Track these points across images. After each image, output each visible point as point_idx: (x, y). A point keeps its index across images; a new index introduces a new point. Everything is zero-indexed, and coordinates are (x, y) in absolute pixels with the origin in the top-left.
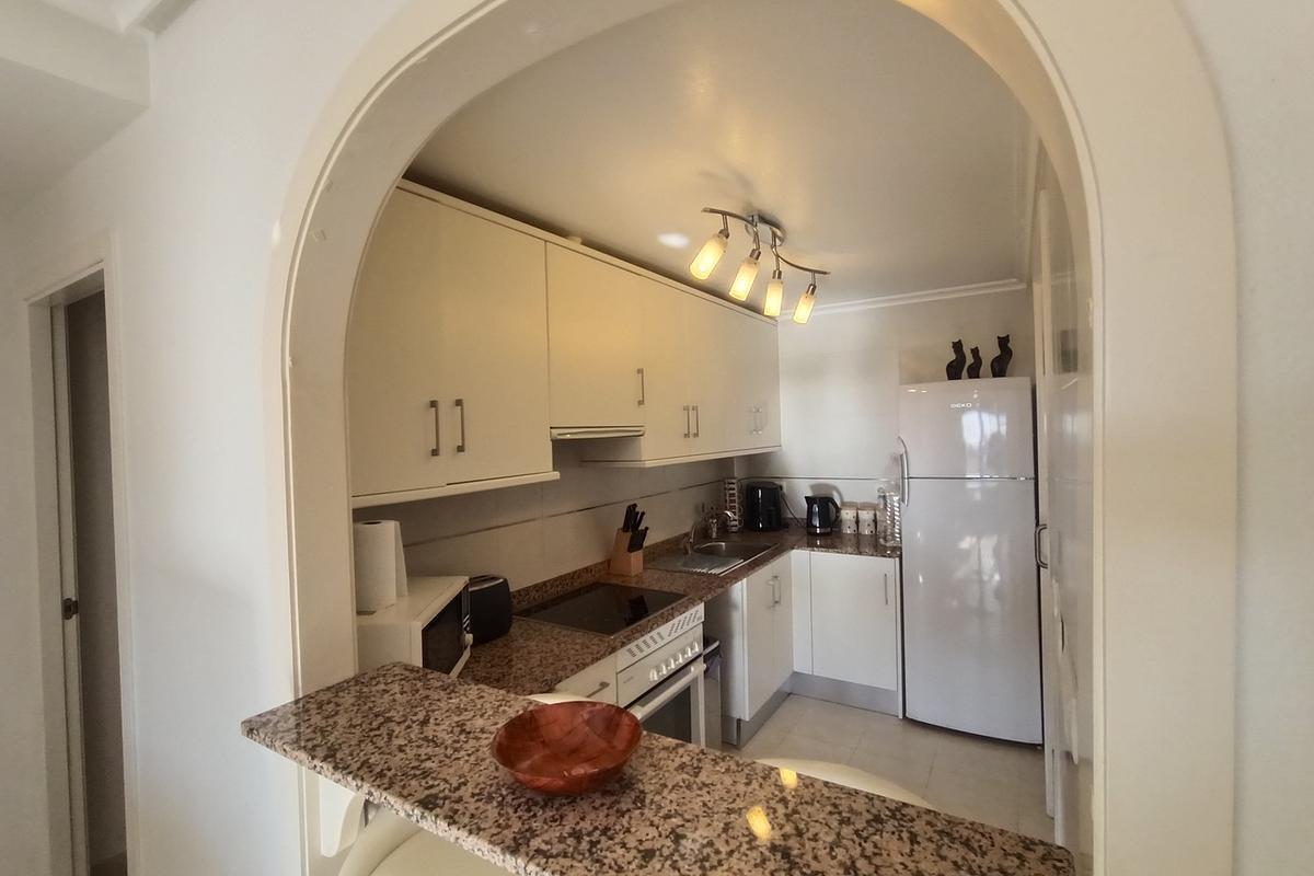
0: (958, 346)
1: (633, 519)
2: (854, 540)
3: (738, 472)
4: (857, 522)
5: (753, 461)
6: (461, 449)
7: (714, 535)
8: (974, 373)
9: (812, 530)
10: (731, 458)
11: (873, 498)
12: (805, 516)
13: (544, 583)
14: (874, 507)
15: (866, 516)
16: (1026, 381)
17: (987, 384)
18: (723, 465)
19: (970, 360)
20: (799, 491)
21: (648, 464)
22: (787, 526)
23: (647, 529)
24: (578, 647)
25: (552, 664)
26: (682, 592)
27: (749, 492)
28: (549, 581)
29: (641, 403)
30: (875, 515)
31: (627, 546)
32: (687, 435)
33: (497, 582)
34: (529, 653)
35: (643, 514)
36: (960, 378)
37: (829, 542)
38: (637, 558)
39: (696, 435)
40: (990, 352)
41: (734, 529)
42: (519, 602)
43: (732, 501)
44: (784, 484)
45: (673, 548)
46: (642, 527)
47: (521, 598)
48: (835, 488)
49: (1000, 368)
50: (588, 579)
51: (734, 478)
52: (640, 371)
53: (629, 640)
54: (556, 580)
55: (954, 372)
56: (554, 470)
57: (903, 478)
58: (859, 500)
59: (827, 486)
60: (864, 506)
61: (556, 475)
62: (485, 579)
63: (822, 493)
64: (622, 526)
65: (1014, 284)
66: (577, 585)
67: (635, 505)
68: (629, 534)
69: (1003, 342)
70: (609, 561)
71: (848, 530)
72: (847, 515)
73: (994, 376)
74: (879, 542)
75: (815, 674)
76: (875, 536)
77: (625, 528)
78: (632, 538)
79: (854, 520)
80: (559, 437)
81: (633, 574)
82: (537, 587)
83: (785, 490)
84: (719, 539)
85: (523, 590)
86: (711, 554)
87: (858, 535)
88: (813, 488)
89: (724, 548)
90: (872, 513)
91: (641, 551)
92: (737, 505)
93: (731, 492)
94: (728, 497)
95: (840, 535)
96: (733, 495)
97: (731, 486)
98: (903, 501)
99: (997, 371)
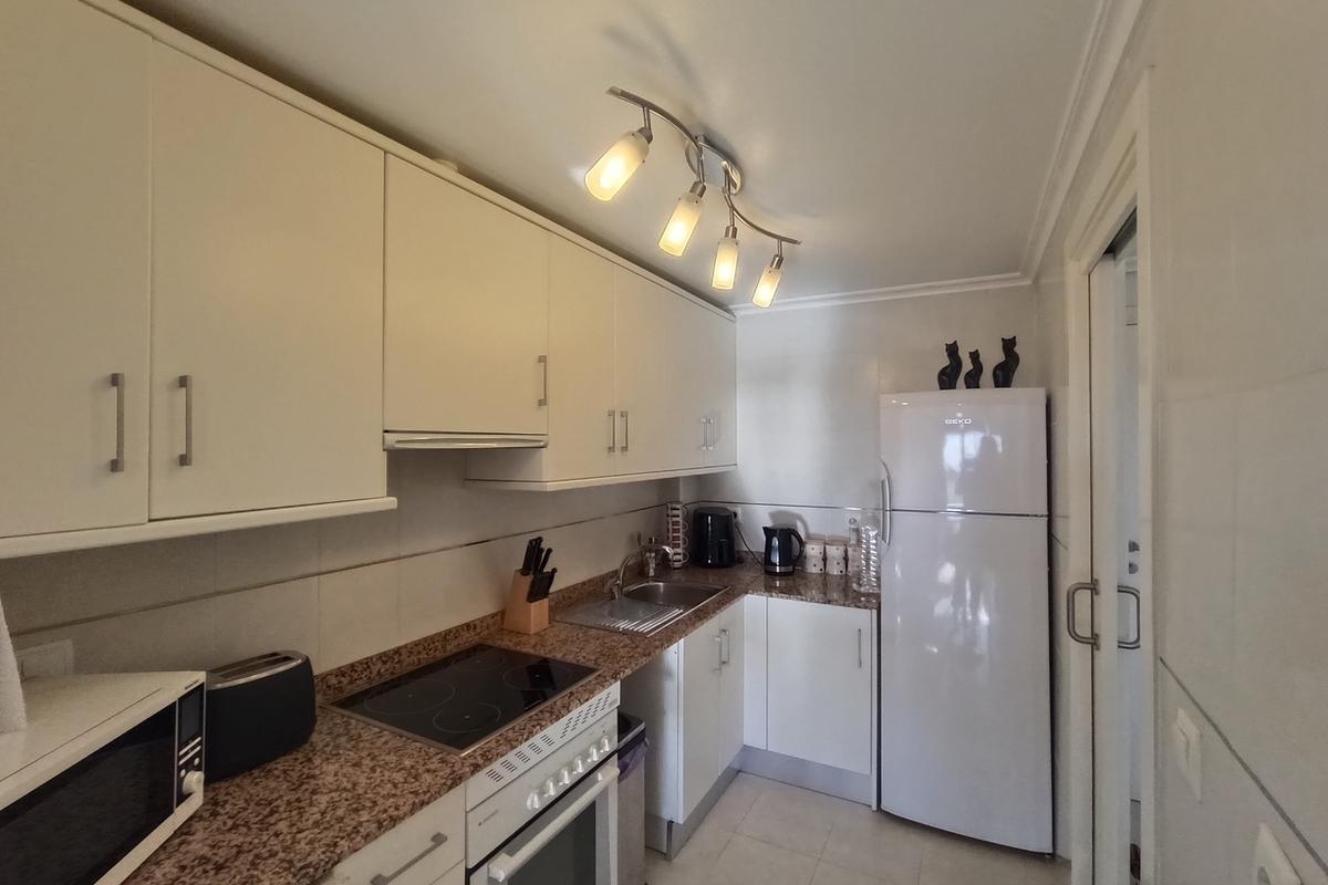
0: (952, 350)
1: (536, 557)
2: (820, 580)
3: (685, 495)
4: (825, 559)
5: (701, 481)
6: (184, 460)
7: (652, 573)
8: (973, 381)
9: (770, 568)
10: (677, 478)
11: (843, 530)
12: (761, 549)
13: (397, 651)
14: (846, 544)
15: (835, 552)
16: (1040, 394)
17: (988, 393)
18: (667, 486)
19: (967, 366)
20: (757, 519)
21: (551, 487)
22: (741, 561)
23: (554, 570)
24: (399, 777)
25: (340, 820)
26: (591, 664)
27: (697, 519)
28: (406, 646)
29: (542, 403)
30: (846, 551)
31: (526, 596)
32: (611, 449)
33: (294, 664)
34: (314, 792)
35: (549, 551)
36: (954, 388)
37: (791, 582)
38: (538, 612)
39: (625, 449)
40: (992, 357)
41: (677, 565)
43: (675, 531)
44: (739, 510)
45: (593, 593)
46: (548, 569)
48: (799, 518)
49: (1004, 376)
50: (470, 639)
51: (678, 502)
52: (542, 359)
53: (488, 758)
54: (416, 644)
55: (947, 379)
56: (392, 495)
57: (885, 510)
58: (827, 532)
59: (786, 513)
60: (833, 541)
61: (392, 502)
62: (275, 658)
63: (784, 523)
64: (521, 567)
65: (1014, 278)
66: (451, 648)
67: (540, 540)
68: (529, 578)
69: (1009, 345)
70: (503, 613)
71: (813, 568)
72: (813, 550)
73: (997, 386)
74: (849, 589)
75: (770, 749)
76: (845, 578)
77: (525, 571)
78: (533, 584)
79: (821, 556)
80: (400, 445)
81: (532, 632)
82: (384, 658)
83: (739, 518)
84: (657, 578)
86: (644, 600)
87: (825, 574)
88: (773, 516)
89: (662, 590)
90: (842, 548)
91: (546, 600)
92: (681, 535)
93: (675, 519)
94: (670, 526)
95: (804, 575)
96: (677, 523)
97: (675, 512)
98: (884, 538)
99: (1001, 380)
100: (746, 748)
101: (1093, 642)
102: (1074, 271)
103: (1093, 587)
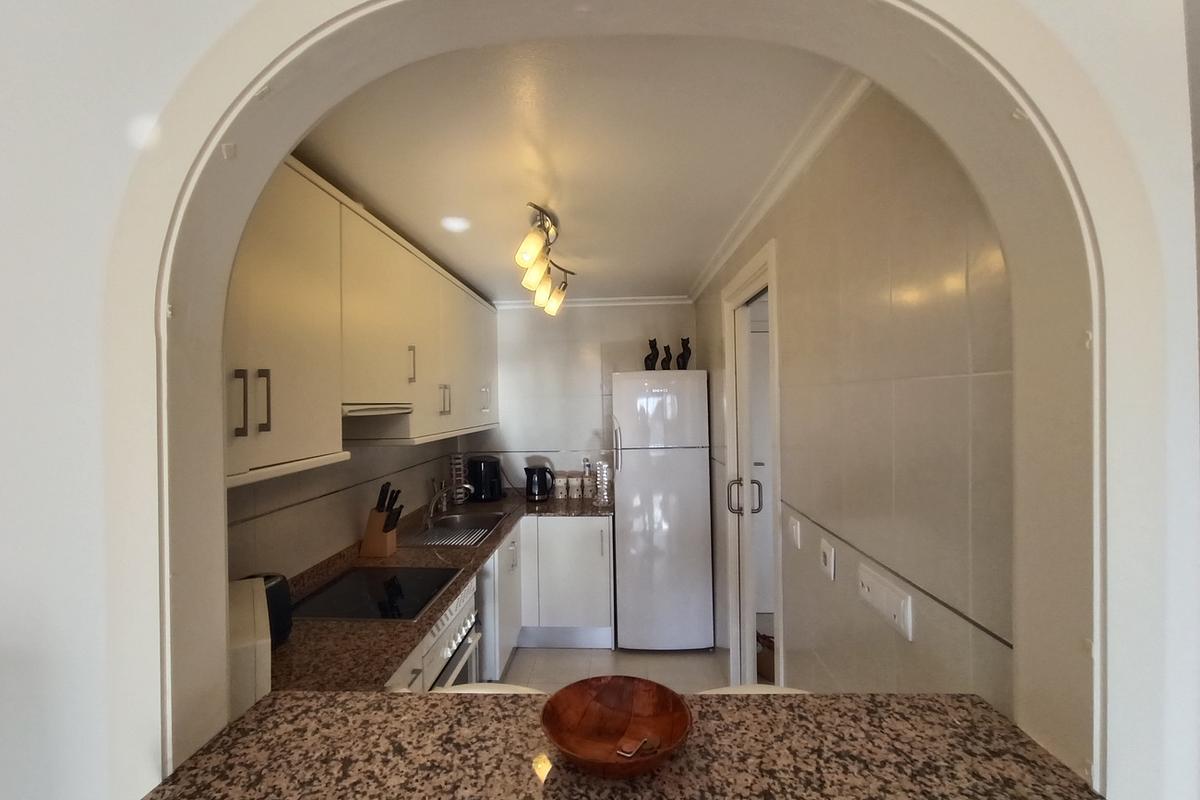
0: (653, 344)
1: (387, 499)
2: (565, 503)
3: (461, 448)
4: (568, 488)
5: (471, 438)
6: (263, 427)
7: (444, 509)
8: (666, 366)
9: (531, 498)
10: (456, 437)
11: (579, 467)
12: (524, 486)
14: (582, 475)
15: (575, 482)
16: (704, 374)
17: (674, 375)
18: (447, 444)
19: (662, 355)
20: (517, 464)
21: (418, 441)
22: (505, 495)
23: (402, 507)
27: (473, 465)
29: (412, 380)
30: (582, 481)
31: (382, 528)
33: (276, 581)
35: (398, 491)
36: (654, 369)
37: (546, 507)
38: (392, 536)
39: (449, 412)
40: (676, 350)
41: (460, 502)
43: (458, 475)
44: (501, 457)
46: (396, 506)
48: (548, 460)
49: (682, 364)
50: (341, 565)
51: (458, 454)
55: (650, 364)
56: (345, 448)
57: (617, 449)
58: (567, 469)
59: (540, 457)
60: (571, 475)
61: (346, 455)
63: (537, 464)
64: (375, 506)
65: (684, 299)
66: (333, 572)
69: (685, 343)
71: (560, 495)
72: (560, 482)
73: (679, 369)
74: (586, 504)
75: (541, 626)
76: (582, 499)
77: (380, 507)
78: (388, 517)
79: (565, 487)
80: (350, 414)
83: (502, 463)
84: (449, 513)
86: (445, 527)
87: (568, 499)
88: (528, 460)
89: (458, 520)
90: (580, 480)
91: (395, 530)
92: (462, 479)
93: (458, 466)
94: (454, 472)
95: (554, 500)
96: (459, 469)
97: (457, 461)
98: (617, 468)
99: (681, 364)
100: (523, 630)
101: (740, 511)
102: (727, 308)
103: (739, 482)
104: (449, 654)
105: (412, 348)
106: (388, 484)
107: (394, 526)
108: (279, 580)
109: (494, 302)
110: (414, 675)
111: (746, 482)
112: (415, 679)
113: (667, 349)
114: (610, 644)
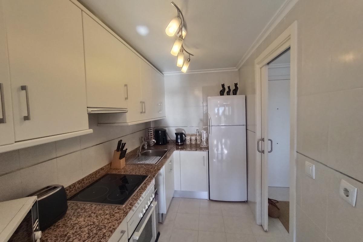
0: (223, 86)
1: (121, 147)
2: (190, 146)
3: (152, 126)
4: (191, 140)
5: (156, 122)
6: (27, 118)
7: (146, 148)
8: (228, 93)
9: (178, 144)
10: (150, 121)
11: (195, 132)
12: (175, 139)
13: (83, 180)
14: (196, 135)
15: (193, 138)
16: (244, 96)
17: (231, 97)
18: (147, 124)
19: (227, 90)
20: (173, 131)
21: (130, 124)
23: (127, 149)
24: (107, 216)
25: (96, 234)
27: (156, 132)
28: (85, 178)
29: (126, 98)
30: (196, 138)
31: (118, 157)
32: (141, 113)
33: (58, 189)
34: (80, 228)
35: (125, 143)
36: (224, 95)
37: (183, 147)
38: (123, 161)
39: (145, 112)
41: (152, 145)
42: (70, 192)
43: (152, 136)
44: (167, 129)
45: (134, 154)
46: (124, 149)
47: (71, 190)
48: (183, 130)
49: (235, 92)
50: (103, 173)
51: (151, 128)
53: (132, 205)
54: (88, 177)
55: (222, 93)
56: (90, 128)
57: (209, 126)
58: (190, 133)
59: (180, 129)
60: (192, 135)
61: (91, 131)
63: (180, 131)
64: (116, 149)
65: (235, 69)
66: (98, 176)
68: (120, 152)
69: (236, 85)
70: (110, 164)
71: (188, 142)
72: (188, 138)
73: (233, 95)
74: (197, 147)
75: (182, 190)
76: (196, 144)
77: (118, 149)
78: (121, 154)
79: (190, 139)
80: (92, 112)
81: (122, 168)
82: (79, 182)
83: (167, 131)
84: (148, 149)
85: (72, 185)
86: (146, 155)
87: (191, 144)
88: (176, 130)
89: (151, 152)
90: (195, 137)
91: (124, 158)
92: (153, 137)
93: (151, 132)
95: (186, 145)
96: (151, 133)
97: (151, 130)
98: (210, 133)
99: (234, 93)
100: (175, 191)
101: (263, 152)
102: (257, 67)
103: (263, 140)
104: (141, 215)
105: (126, 85)
106: (121, 141)
107: (124, 157)
108: (60, 188)
109: (163, 73)
110: (122, 234)
111: (266, 140)
112: (123, 235)
113: (229, 87)
114: (207, 198)
